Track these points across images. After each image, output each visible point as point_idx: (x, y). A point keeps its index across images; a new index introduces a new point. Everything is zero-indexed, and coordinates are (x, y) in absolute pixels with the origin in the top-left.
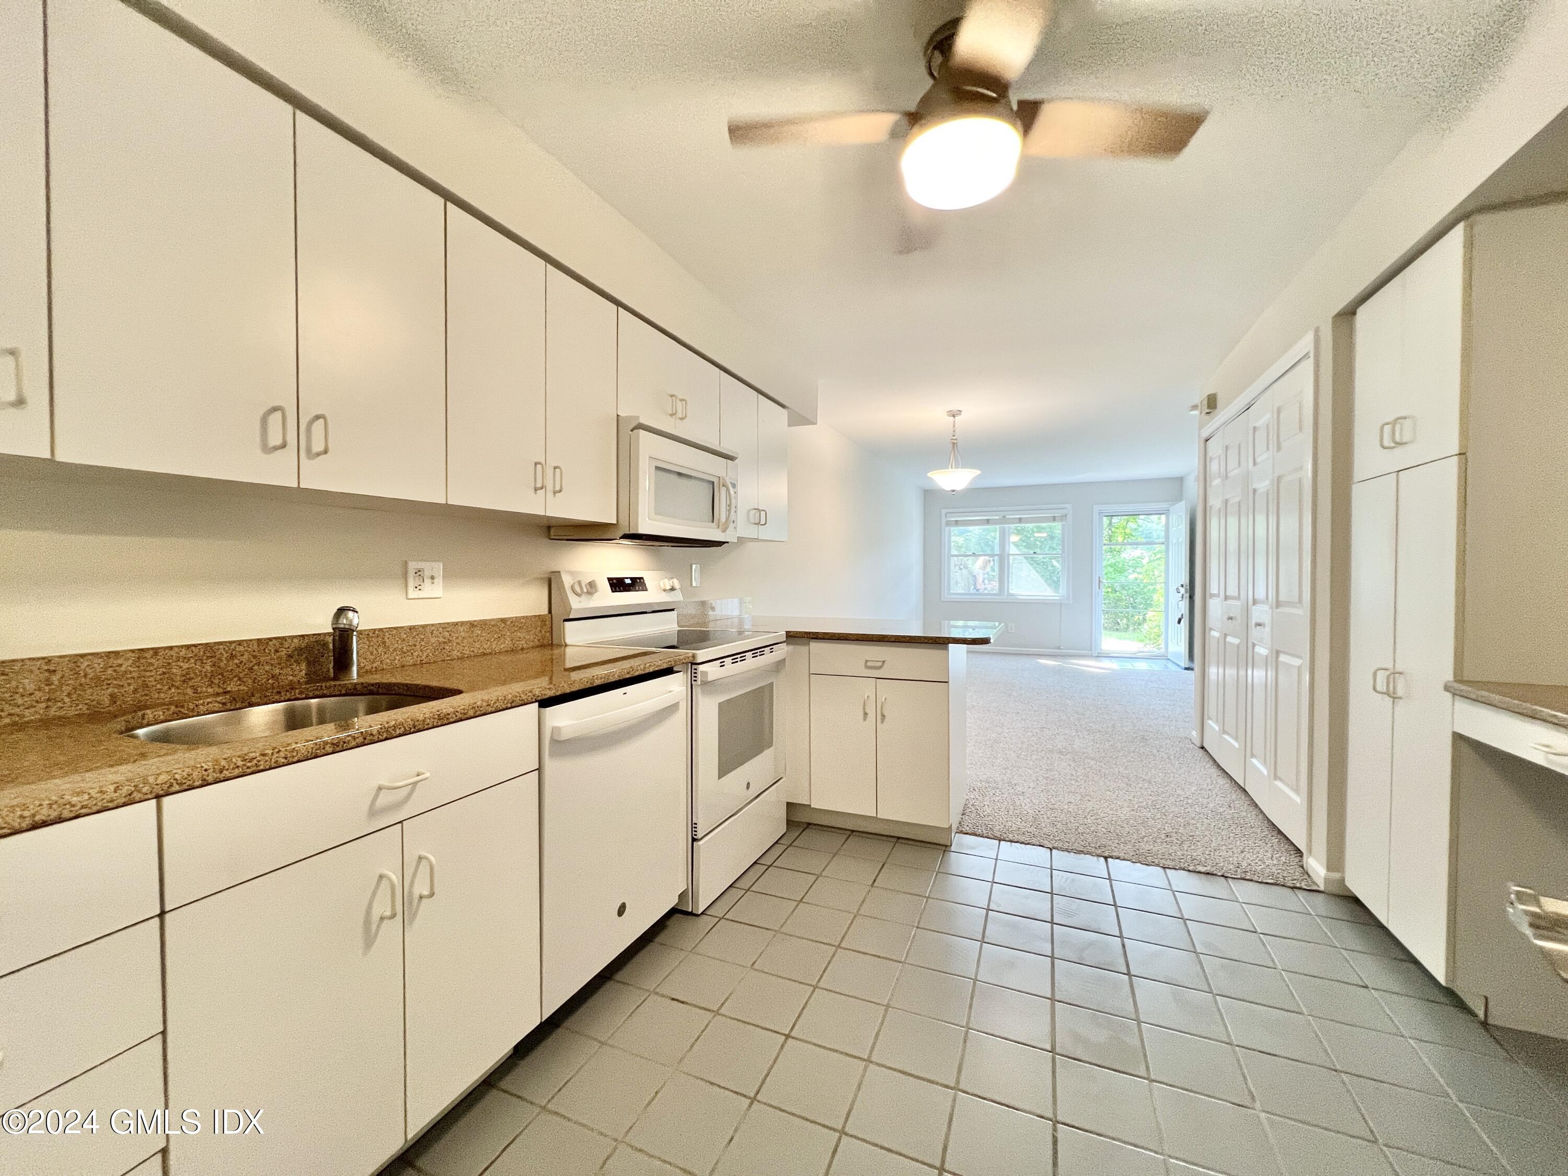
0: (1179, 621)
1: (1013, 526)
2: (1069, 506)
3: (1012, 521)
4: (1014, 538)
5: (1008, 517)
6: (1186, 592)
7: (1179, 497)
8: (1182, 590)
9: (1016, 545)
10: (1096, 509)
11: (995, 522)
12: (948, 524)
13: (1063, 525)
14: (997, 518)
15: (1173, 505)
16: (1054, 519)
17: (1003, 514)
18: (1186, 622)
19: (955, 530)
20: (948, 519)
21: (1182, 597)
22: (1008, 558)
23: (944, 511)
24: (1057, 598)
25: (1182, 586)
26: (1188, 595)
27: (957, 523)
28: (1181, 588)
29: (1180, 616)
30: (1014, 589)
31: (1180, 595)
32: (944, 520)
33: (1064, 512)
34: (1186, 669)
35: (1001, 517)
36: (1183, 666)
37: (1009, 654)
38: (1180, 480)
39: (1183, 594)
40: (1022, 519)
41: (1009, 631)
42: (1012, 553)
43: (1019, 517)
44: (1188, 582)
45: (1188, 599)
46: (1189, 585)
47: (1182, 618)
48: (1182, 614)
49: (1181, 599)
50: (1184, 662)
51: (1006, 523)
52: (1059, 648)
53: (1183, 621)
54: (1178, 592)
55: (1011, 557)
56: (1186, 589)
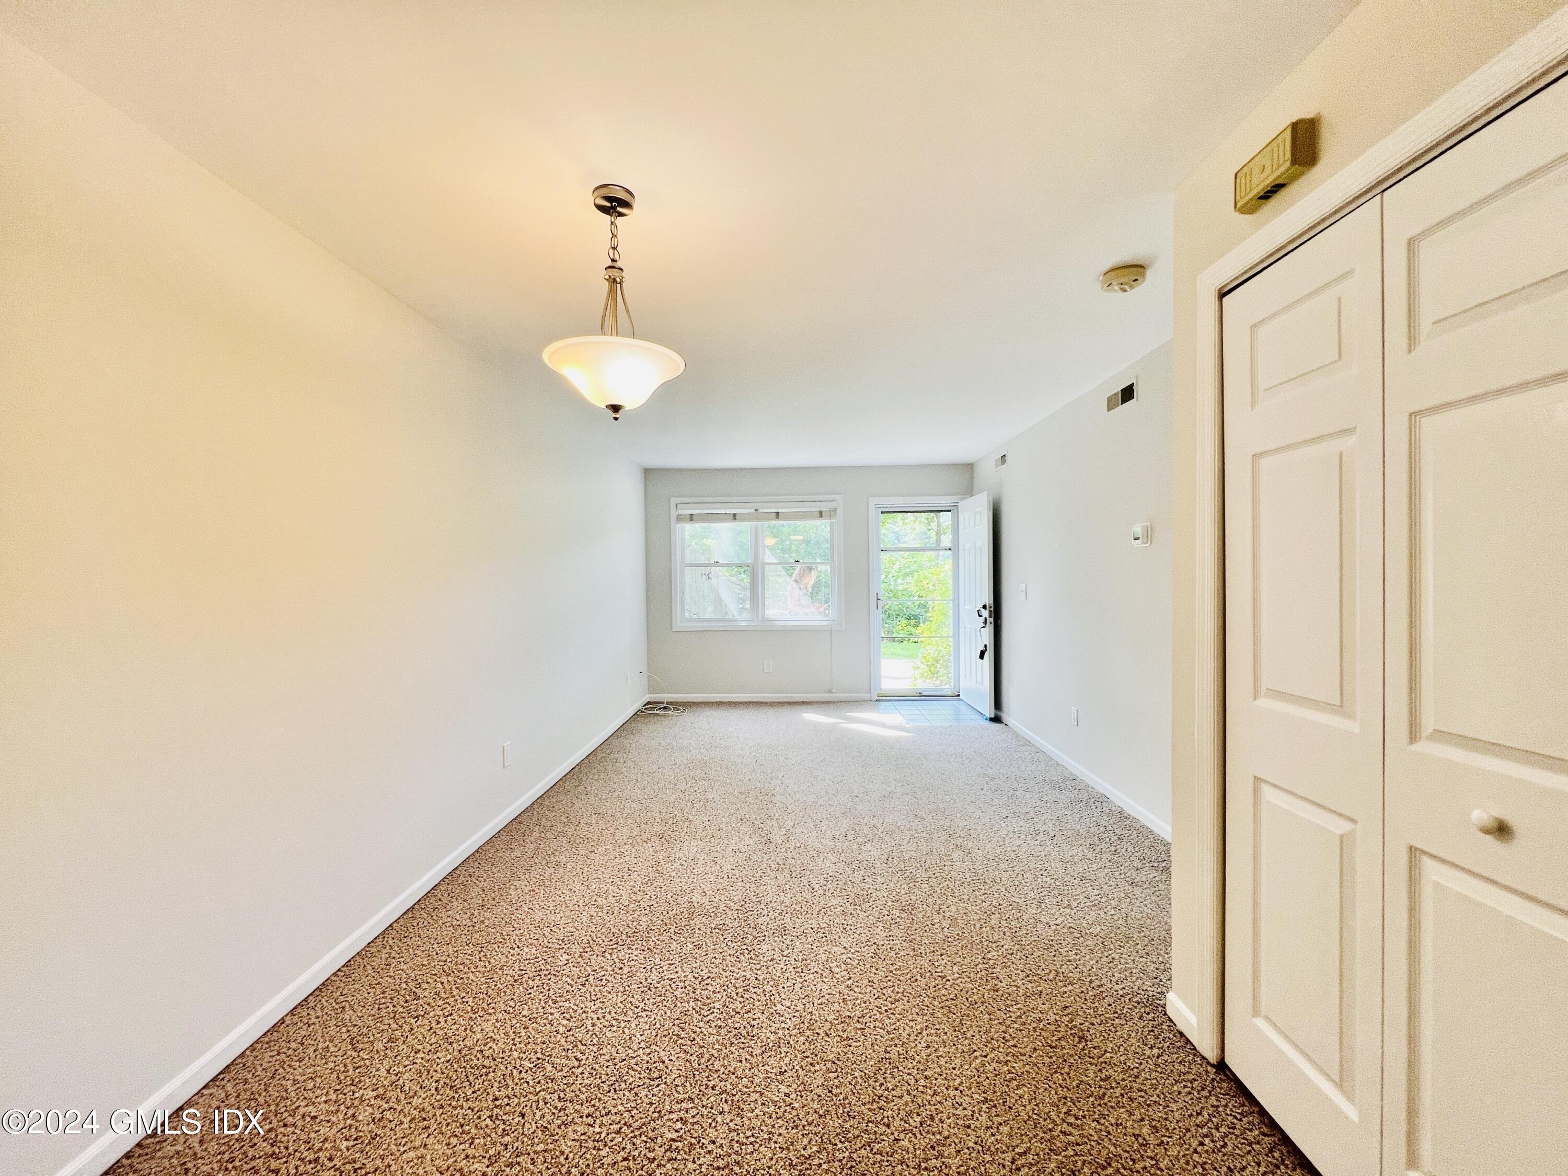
0: (982, 656)
1: (766, 523)
2: (838, 498)
3: (765, 517)
4: (770, 541)
5: (761, 510)
6: (990, 616)
7: (970, 491)
8: (985, 613)
9: (772, 549)
10: (873, 501)
11: (745, 518)
12: (680, 518)
13: (832, 524)
14: (748, 511)
15: (962, 499)
16: (821, 515)
17: (756, 506)
18: (989, 655)
19: (688, 527)
20: (681, 512)
21: (985, 623)
22: (763, 571)
23: (674, 501)
24: (825, 623)
25: (985, 607)
26: (992, 620)
27: (691, 518)
28: (983, 610)
29: (983, 648)
30: (772, 612)
31: (982, 619)
32: (673, 514)
33: (832, 505)
34: (991, 720)
35: (752, 511)
36: (988, 716)
37: (766, 703)
38: (970, 467)
39: (986, 618)
40: (780, 514)
41: (766, 671)
42: (767, 561)
43: (776, 511)
44: (992, 602)
45: (992, 625)
46: (992, 606)
47: (986, 650)
48: (986, 646)
49: (983, 625)
50: (989, 711)
51: (759, 520)
52: (830, 691)
53: (986, 655)
54: (980, 616)
55: (767, 567)
56: (990, 611)
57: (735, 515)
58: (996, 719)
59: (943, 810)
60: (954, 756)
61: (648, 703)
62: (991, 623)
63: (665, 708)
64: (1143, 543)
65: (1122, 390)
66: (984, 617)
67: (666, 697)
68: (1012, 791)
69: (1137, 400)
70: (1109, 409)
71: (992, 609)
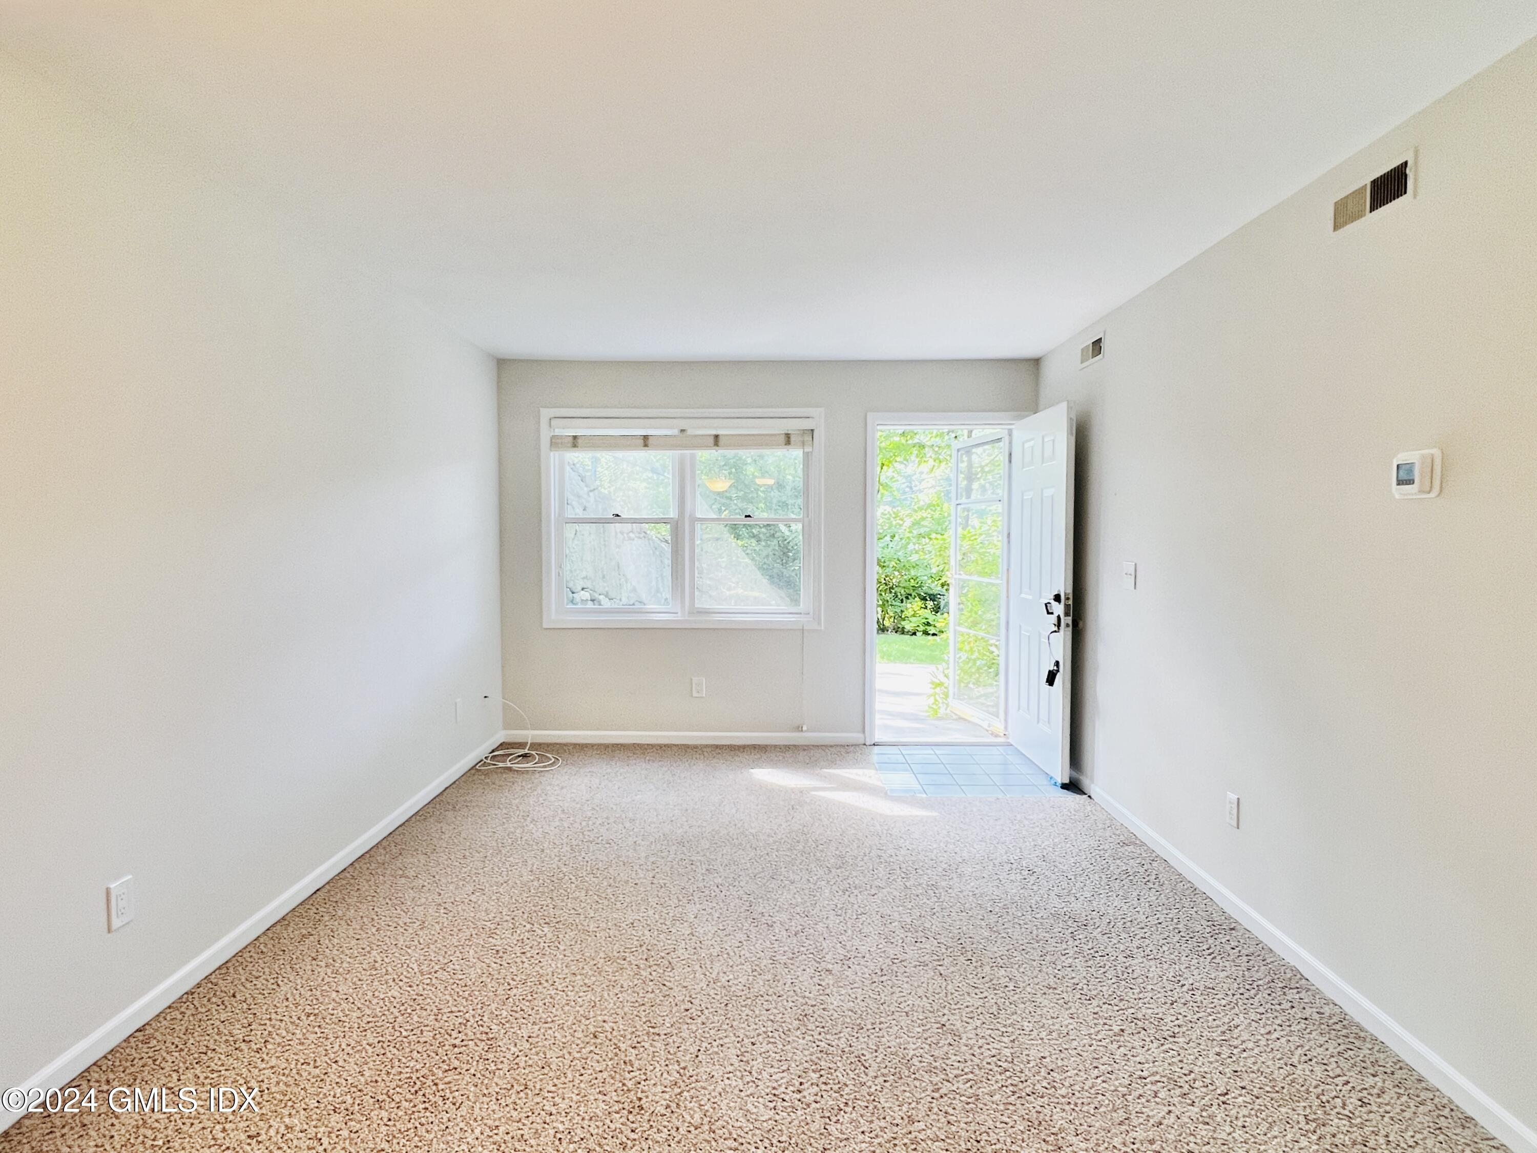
0: (1051, 679)
2: (817, 412)
3: (696, 443)
5: (690, 432)
6: (1067, 614)
7: (1032, 404)
8: (1058, 609)
11: (666, 443)
12: (556, 443)
13: (807, 456)
14: (669, 432)
16: (788, 439)
17: (683, 424)
18: (1063, 680)
19: (570, 457)
20: (558, 432)
21: (1058, 624)
22: (693, 531)
23: (546, 413)
24: (792, 618)
25: (1057, 598)
26: (1069, 620)
27: (575, 441)
28: (1054, 603)
29: (1052, 667)
31: (1053, 618)
32: (545, 436)
33: (807, 425)
34: (1064, 786)
35: (676, 432)
36: (1059, 782)
37: (695, 748)
38: (1036, 363)
39: (1059, 617)
40: (721, 438)
41: (695, 694)
42: (699, 515)
43: (714, 432)
44: (1070, 590)
45: (1070, 628)
46: (1071, 596)
47: (1058, 671)
48: (1057, 664)
49: (1056, 629)
50: (1062, 774)
51: (685, 447)
52: (799, 729)
53: (1058, 679)
54: (1048, 613)
55: (698, 526)
56: (1067, 607)
57: (646, 438)
58: (1073, 786)
59: (994, 1010)
60: (1007, 867)
61: (502, 746)
62: (1067, 625)
63: (525, 756)
64: (1421, 491)
65: (1374, 183)
66: (1056, 615)
67: (530, 735)
68: (1121, 958)
69: (1415, 196)
70: (1336, 228)
71: (1070, 602)
